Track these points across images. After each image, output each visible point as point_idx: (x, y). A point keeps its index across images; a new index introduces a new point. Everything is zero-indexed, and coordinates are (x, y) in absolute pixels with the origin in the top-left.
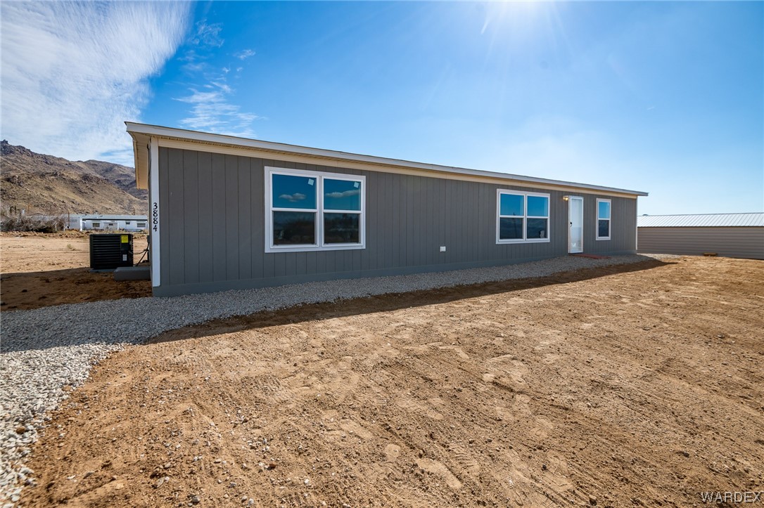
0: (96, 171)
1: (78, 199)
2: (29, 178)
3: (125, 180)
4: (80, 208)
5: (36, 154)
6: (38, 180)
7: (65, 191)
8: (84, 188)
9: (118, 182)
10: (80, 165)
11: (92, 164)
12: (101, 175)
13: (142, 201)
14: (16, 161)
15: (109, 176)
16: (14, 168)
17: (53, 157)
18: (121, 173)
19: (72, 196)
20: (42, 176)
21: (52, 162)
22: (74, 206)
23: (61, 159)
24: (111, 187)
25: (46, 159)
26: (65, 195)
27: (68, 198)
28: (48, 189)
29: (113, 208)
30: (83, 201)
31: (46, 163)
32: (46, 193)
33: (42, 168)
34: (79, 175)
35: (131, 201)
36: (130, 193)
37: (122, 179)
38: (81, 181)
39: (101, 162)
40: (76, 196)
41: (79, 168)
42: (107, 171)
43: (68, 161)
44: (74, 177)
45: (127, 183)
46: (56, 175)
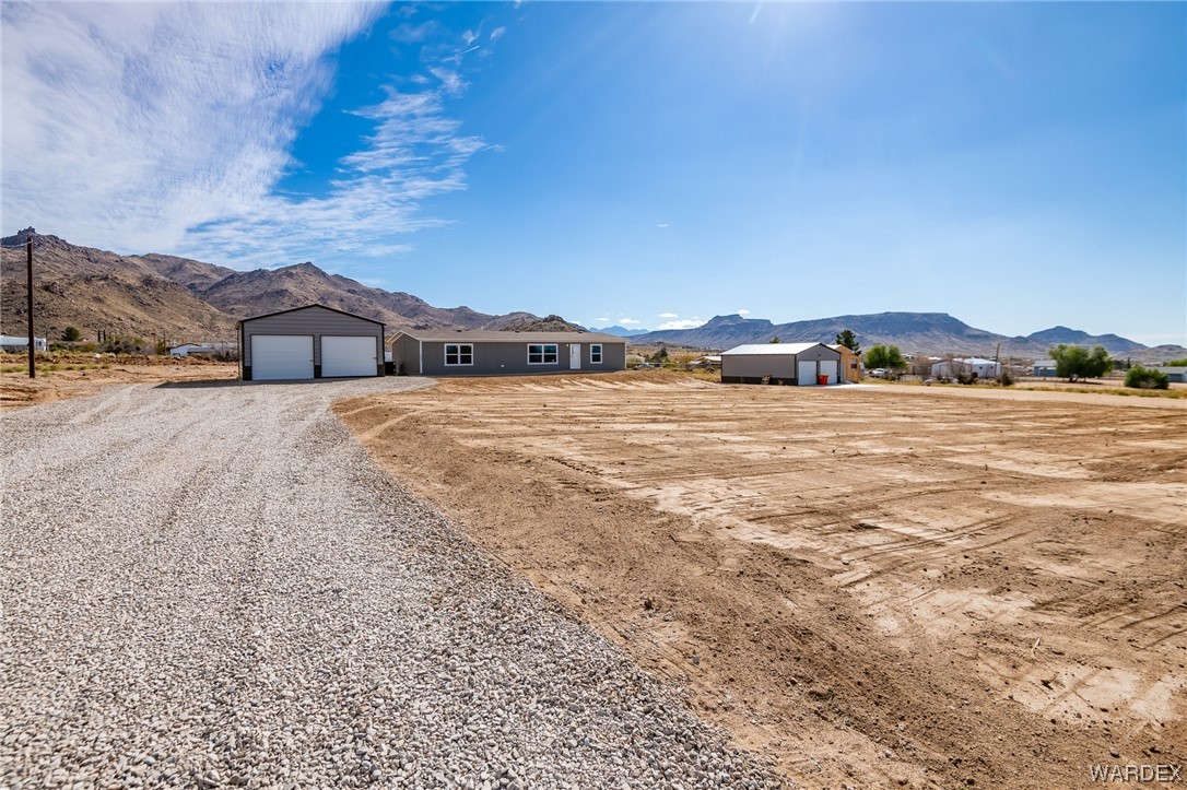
0: (158, 270)
1: (140, 314)
2: (71, 284)
3: (202, 284)
4: (143, 328)
5: (73, 247)
6: (83, 286)
7: (120, 302)
8: (146, 298)
9: (192, 287)
10: (136, 261)
11: (153, 259)
12: (166, 276)
13: (229, 316)
14: (48, 259)
15: (178, 277)
16: (47, 269)
17: (98, 251)
18: (195, 272)
19: (131, 310)
20: (88, 280)
21: (96, 258)
22: (134, 325)
23: (108, 253)
24: (184, 296)
25: (88, 254)
26: (121, 309)
27: (125, 314)
28: (98, 300)
29: (188, 326)
30: (146, 317)
31: (89, 259)
32: (95, 307)
33: (83, 267)
34: (138, 278)
35: (214, 317)
36: (210, 303)
37: (197, 281)
38: (141, 287)
39: (165, 256)
40: (136, 310)
41: (134, 266)
42: (174, 270)
43: (118, 256)
44: (131, 281)
45: (204, 289)
46: (106, 278)
